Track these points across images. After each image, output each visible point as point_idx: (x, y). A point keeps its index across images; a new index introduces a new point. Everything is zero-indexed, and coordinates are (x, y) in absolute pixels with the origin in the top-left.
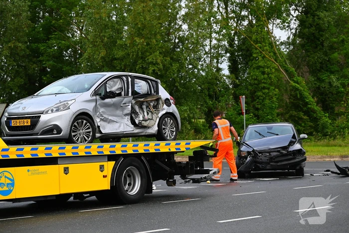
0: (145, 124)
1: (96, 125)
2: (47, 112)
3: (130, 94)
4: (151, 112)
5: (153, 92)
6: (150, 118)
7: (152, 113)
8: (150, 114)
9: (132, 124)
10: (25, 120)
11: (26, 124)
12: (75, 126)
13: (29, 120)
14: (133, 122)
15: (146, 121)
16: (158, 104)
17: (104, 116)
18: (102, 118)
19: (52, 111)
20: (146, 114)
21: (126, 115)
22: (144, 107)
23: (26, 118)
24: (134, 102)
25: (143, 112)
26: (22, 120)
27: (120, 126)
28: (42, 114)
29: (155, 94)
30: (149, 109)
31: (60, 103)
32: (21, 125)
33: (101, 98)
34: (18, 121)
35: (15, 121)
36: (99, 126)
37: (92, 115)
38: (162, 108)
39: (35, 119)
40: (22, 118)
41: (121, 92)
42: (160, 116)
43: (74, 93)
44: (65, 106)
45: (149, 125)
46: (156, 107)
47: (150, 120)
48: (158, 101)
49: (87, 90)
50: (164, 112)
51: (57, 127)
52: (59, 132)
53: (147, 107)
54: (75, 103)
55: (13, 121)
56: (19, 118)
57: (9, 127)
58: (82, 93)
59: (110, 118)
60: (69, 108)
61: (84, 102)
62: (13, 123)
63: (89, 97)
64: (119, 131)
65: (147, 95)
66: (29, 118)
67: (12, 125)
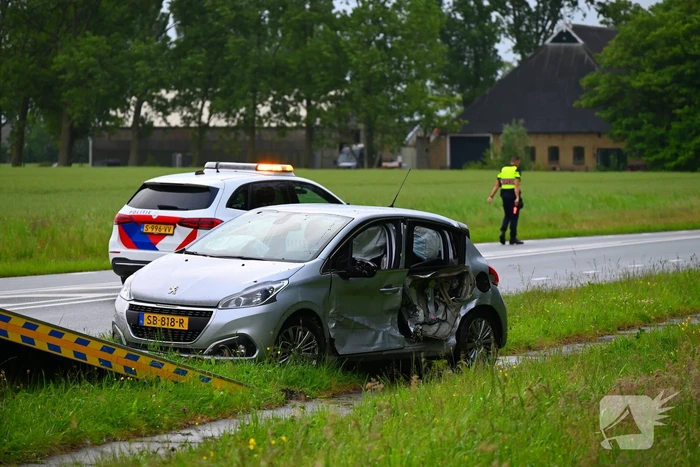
0: (431, 331)
1: (327, 336)
2: (226, 306)
3: (402, 265)
4: (444, 303)
5: (451, 256)
6: (440, 316)
7: (446, 307)
8: (442, 308)
9: (401, 332)
10: (177, 318)
11: (177, 326)
12: (287, 335)
13: (186, 320)
14: (404, 329)
15: (431, 324)
16: (461, 285)
17: (345, 315)
18: (341, 320)
19: (238, 302)
20: (431, 308)
21: (391, 311)
22: (430, 291)
23: (179, 313)
24: (408, 282)
25: (427, 301)
26: (170, 317)
27: (376, 338)
28: (216, 307)
29: (456, 262)
30: (441, 295)
31: (256, 286)
32: (165, 326)
33: (341, 275)
34: (159, 317)
35: (152, 315)
36: (332, 340)
37: (320, 314)
38: (469, 296)
39: (199, 317)
40: (170, 312)
41: (382, 256)
42: (463, 313)
43: (283, 260)
44: (266, 293)
45: (439, 335)
46: (455, 292)
47: (440, 321)
48: (462, 277)
49: (312, 255)
50: (472, 305)
51: (246, 340)
52: (250, 351)
53: (436, 291)
54: (289, 287)
55: (146, 315)
56: (161, 311)
57: (137, 328)
58: (302, 264)
59: (356, 319)
60: (274, 299)
61: (307, 285)
62: (147, 320)
63: (316, 273)
64: (372, 349)
65: (437, 263)
66: (186, 313)
67: (145, 324)
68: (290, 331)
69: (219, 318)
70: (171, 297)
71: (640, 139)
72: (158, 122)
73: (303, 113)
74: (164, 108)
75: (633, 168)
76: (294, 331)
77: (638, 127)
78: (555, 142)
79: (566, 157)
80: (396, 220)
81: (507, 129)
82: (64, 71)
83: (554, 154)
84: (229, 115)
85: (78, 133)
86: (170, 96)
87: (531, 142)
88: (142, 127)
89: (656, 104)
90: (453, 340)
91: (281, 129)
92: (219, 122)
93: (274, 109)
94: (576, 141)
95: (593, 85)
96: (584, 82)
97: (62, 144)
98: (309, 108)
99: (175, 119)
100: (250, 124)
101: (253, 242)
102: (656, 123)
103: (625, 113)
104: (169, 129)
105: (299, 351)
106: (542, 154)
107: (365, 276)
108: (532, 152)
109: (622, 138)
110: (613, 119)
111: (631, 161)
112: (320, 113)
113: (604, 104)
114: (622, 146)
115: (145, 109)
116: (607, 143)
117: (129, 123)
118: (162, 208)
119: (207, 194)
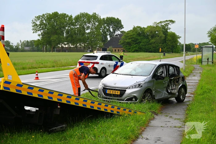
0: (173, 91)
2: (129, 88)
3: (167, 76)
4: (175, 85)
5: (176, 73)
6: (174, 88)
7: (176, 86)
8: (175, 86)
10: (117, 91)
11: (116, 93)
13: (119, 92)
14: (167, 92)
16: (179, 80)
18: (156, 90)
19: (133, 87)
20: (172, 86)
21: (165, 87)
22: (172, 82)
23: (117, 90)
24: (169, 80)
25: (171, 84)
26: (115, 91)
27: (162, 94)
28: (127, 88)
29: (177, 75)
31: (137, 83)
32: (113, 93)
33: (156, 79)
34: (112, 91)
35: (110, 90)
36: (154, 96)
37: (152, 89)
38: (180, 83)
39: (123, 91)
40: (115, 90)
41: (162, 74)
42: (179, 87)
43: (141, 76)
44: (139, 85)
45: (175, 92)
46: (178, 82)
47: (175, 89)
48: (179, 78)
49: (148, 75)
50: (181, 85)
51: (135, 97)
52: (136, 100)
53: (173, 82)
54: (145, 83)
55: (108, 90)
56: (112, 89)
57: (105, 94)
58: (147, 77)
59: (159, 90)
60: (142, 86)
61: (149, 82)
62: (108, 92)
63: (151, 79)
64: (162, 97)
66: (119, 90)
67: (108, 93)
68: (145, 94)
69: (128, 91)
70: (115, 86)
71: (127, 48)
72: (64, 46)
73: (83, 45)
74: (65, 45)
75: (126, 52)
76: (146, 94)
77: (127, 47)
78: (115, 49)
79: (117, 51)
80: (165, 65)
81: (110, 47)
82: (52, 40)
83: (115, 50)
84: (73, 45)
85: (54, 48)
86: (66, 43)
87: (113, 49)
88: (62, 47)
89: (129, 44)
90: (177, 93)
91: (80, 47)
92: (72, 46)
93: (79, 45)
94: (118, 49)
95: (121, 41)
96: (119, 41)
97: (52, 49)
98: (84, 44)
99: (67, 46)
100: (76, 47)
102: (129, 46)
103: (125, 45)
104: (66, 47)
105: (147, 99)
106: (114, 50)
107: (162, 79)
108: (113, 50)
109: (125, 48)
110: (123, 46)
111: (125, 51)
112: (85, 45)
113: (122, 44)
114: (124, 49)
115: (63, 45)
116: (122, 49)
117: (60, 47)
118: (87, 60)
119: (96, 57)
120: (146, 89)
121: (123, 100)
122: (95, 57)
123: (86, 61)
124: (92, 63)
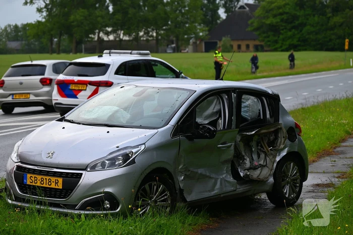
0: (255, 174)
1: (177, 187)
2: (93, 168)
3: (233, 126)
4: (264, 152)
5: (268, 116)
6: (262, 162)
7: (266, 155)
8: (262, 156)
9: (234, 177)
10: (53, 179)
11: (53, 186)
12: (144, 190)
13: (60, 180)
14: (236, 175)
15: (255, 168)
16: (276, 138)
17: (191, 169)
18: (188, 173)
19: (103, 165)
20: (255, 157)
21: (226, 162)
22: (254, 144)
23: (55, 174)
24: (239, 138)
25: (251, 152)
26: (48, 178)
27: (215, 184)
28: (85, 169)
29: (272, 121)
30: (262, 146)
31: (118, 151)
32: (44, 185)
33: (187, 137)
34: (39, 177)
35: (33, 176)
36: (181, 191)
37: (171, 169)
38: (282, 146)
39: (71, 179)
40: (48, 173)
41: (218, 119)
42: (278, 159)
43: (141, 127)
44: (126, 157)
45: (261, 177)
46: (272, 143)
47: (262, 166)
48: (276, 132)
49: (163, 123)
50: (284, 153)
52: (114, 205)
53: (258, 143)
54: (145, 151)
55: (29, 176)
56: (40, 173)
57: (24, 187)
58: (155, 131)
59: (200, 171)
60: (133, 162)
61: (160, 147)
62: (29, 180)
63: (168, 137)
64: (213, 193)
65: (258, 122)
66: (60, 175)
67: (28, 183)
68: (147, 186)
69: (89, 178)
70: (49, 160)
71: (269, 41)
72: (106, 38)
73: (155, 34)
74: (107, 34)
75: (266, 51)
76: (150, 186)
77: (268, 37)
78: (240, 43)
79: (243, 47)
80: (228, 91)
81: (224, 39)
82: (73, 22)
83: (239, 47)
84: (130, 35)
85: (79, 43)
86: (109, 29)
87: (232, 43)
88: (100, 40)
89: (274, 29)
90: (271, 180)
91: (147, 40)
92: (126, 38)
93: (145, 33)
94: (247, 42)
95: (252, 23)
96: (250, 22)
97: (73, 46)
98: (157, 33)
99: (111, 37)
100: (137, 38)
101: (117, 112)
102: (274, 35)
103: (264, 32)
104: (109, 41)
105: (156, 202)
106: (235, 47)
107: (206, 137)
108: (232, 46)
109: (263, 41)
110: (260, 34)
111: (266, 48)
113: (257, 29)
114: (263, 43)
115: (101, 34)
116: (257, 43)
117: (96, 39)
118: (80, 75)
120: (147, 172)
121: (73, 207)
122: (103, 68)
123: (76, 78)
124: (92, 83)
